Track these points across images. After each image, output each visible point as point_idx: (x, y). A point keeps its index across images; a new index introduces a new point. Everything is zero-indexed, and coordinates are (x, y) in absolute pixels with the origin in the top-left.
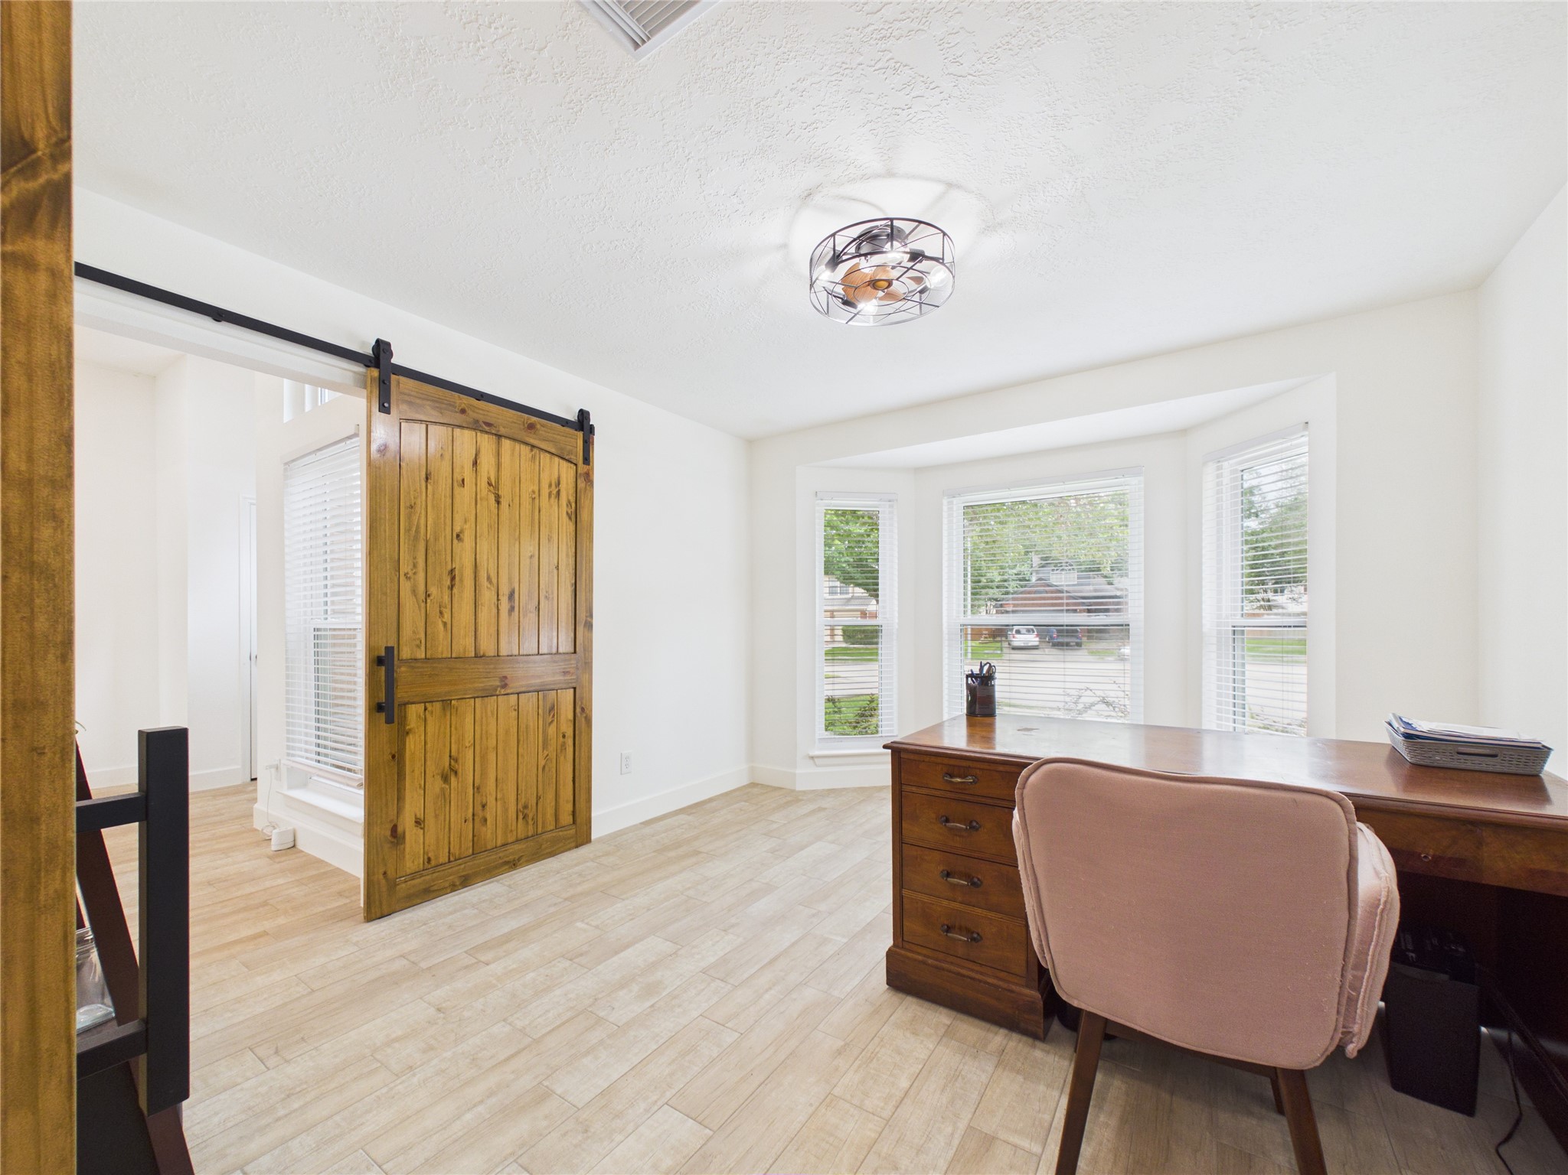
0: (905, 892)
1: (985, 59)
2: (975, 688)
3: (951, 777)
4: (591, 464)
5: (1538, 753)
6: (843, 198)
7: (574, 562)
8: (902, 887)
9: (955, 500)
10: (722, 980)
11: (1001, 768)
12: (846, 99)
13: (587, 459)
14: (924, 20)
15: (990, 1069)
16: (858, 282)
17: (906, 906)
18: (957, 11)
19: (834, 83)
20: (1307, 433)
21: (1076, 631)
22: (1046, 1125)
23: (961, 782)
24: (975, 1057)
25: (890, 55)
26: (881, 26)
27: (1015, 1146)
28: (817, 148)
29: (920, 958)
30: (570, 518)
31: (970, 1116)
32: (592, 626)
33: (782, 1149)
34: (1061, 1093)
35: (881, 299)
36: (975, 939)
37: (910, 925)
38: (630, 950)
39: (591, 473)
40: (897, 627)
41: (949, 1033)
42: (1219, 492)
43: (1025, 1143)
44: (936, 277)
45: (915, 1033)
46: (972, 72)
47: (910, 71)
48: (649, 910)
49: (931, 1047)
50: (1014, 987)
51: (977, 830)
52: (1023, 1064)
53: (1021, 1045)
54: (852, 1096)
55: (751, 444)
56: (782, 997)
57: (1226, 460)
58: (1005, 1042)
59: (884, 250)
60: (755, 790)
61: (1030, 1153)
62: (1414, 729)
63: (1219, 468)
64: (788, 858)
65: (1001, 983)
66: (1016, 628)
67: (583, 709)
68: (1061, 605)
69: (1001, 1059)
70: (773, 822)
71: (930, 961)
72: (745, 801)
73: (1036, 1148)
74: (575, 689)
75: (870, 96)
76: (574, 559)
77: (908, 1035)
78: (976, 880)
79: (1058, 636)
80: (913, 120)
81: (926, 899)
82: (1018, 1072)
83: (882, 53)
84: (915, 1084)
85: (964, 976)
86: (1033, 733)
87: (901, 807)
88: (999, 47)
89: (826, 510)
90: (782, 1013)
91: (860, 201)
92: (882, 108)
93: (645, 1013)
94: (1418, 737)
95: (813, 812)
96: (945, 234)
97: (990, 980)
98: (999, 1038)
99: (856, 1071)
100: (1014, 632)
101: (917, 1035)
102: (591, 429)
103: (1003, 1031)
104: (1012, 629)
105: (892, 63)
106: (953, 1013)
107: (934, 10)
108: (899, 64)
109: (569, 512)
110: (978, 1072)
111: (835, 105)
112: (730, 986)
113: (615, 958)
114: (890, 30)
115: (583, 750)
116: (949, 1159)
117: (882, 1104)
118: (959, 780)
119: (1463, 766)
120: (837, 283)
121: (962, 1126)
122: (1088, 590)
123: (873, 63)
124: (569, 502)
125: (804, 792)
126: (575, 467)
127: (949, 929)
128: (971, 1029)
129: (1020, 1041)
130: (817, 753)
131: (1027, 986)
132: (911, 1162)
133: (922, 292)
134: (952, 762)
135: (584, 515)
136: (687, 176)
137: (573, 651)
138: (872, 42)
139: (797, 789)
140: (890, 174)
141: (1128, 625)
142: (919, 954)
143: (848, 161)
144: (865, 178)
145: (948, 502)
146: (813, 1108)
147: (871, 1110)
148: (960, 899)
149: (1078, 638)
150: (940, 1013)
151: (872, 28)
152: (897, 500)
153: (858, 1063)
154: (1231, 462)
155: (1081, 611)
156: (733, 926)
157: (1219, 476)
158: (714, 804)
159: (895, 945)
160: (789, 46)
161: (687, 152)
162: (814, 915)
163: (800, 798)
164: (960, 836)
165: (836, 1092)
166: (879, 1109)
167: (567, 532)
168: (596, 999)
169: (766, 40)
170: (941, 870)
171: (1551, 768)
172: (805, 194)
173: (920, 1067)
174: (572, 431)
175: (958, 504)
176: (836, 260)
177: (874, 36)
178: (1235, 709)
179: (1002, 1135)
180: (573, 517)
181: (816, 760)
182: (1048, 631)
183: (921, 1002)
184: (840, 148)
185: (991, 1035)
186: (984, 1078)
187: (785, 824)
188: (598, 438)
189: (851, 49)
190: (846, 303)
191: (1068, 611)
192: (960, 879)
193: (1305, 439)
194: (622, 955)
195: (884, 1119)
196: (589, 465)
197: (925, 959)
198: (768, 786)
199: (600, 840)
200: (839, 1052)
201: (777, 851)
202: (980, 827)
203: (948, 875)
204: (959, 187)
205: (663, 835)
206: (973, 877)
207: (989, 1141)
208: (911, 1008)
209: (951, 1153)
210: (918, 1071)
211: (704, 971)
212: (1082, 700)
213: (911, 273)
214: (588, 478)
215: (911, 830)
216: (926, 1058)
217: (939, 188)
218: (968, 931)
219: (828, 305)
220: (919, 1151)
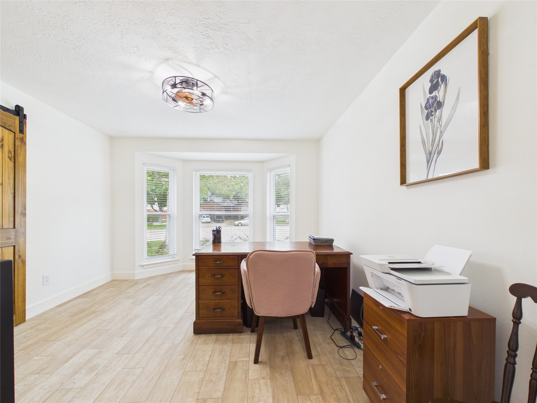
0: (200, 301)
1: (234, 48)
2: (215, 234)
3: (216, 261)
4: (25, 134)
5: (332, 241)
6: (180, 66)
7: (13, 182)
8: (199, 300)
9: (197, 173)
10: (127, 354)
11: (231, 257)
12: (189, 37)
13: (22, 131)
14: (220, 29)
15: (231, 345)
16: (181, 96)
17: (200, 306)
18: (229, 32)
19: (187, 31)
20: (289, 167)
21: (222, 217)
22: (248, 353)
23: (219, 263)
24: (226, 344)
25: (207, 33)
26: (207, 23)
27: (243, 361)
28: (175, 47)
29: (205, 321)
30: (11, 159)
31: (229, 359)
32: (26, 214)
33: (173, 395)
34: (250, 344)
35: (187, 103)
36: (223, 310)
37: (202, 312)
38: (74, 358)
39: (24, 138)
40: (176, 215)
41: (217, 340)
42: (270, 180)
43: (245, 359)
44: (207, 102)
45: (206, 344)
46: (229, 49)
47: (212, 40)
48: (77, 340)
49: (213, 346)
50: (234, 320)
51: (224, 276)
52: (239, 340)
53: (237, 336)
54: (192, 369)
55: (112, 139)
56: (156, 350)
57: (272, 171)
58: (233, 337)
59: (193, 89)
60: (115, 283)
61: (247, 361)
62: (315, 238)
63: (270, 173)
64: (141, 304)
65: (231, 320)
66: (203, 216)
67: (20, 256)
68: (215, 209)
69: (233, 342)
70: (128, 293)
71: (209, 321)
72: (112, 288)
73: (248, 359)
74: (14, 246)
75: (198, 40)
76: (13, 180)
77: (205, 345)
78: (223, 292)
79: (216, 218)
80: (209, 54)
81: (207, 302)
82: (238, 343)
83: (205, 31)
84: (211, 358)
85: (219, 322)
86: (235, 246)
87: (199, 274)
88: (238, 47)
89: (147, 170)
90: (158, 355)
91: (186, 69)
92: (201, 46)
93: (93, 378)
94: (315, 239)
95: (145, 286)
96: (212, 91)
97: (228, 321)
98: (231, 336)
99: (191, 362)
100: (203, 217)
101: (207, 344)
102: (25, 116)
103: (231, 334)
104: (202, 216)
105: (207, 35)
106: (217, 335)
107: (224, 28)
108: (209, 36)
109: (10, 156)
110: (227, 347)
111: (185, 37)
112: (132, 354)
113: (66, 364)
114: (209, 26)
115: (20, 276)
116: (226, 372)
117: (203, 367)
118: (219, 262)
119: (322, 245)
120: (174, 94)
121: (227, 362)
122: (225, 204)
123: (201, 32)
124: (10, 152)
125: (139, 280)
126: (14, 134)
127: (215, 309)
128: (222, 337)
129: (237, 335)
130: (144, 264)
131: (238, 319)
132: (216, 378)
133: (201, 105)
134: (216, 257)
135: (20, 159)
136: (115, 31)
137: (12, 226)
138: (203, 26)
139: (136, 279)
140: (198, 65)
141: (248, 215)
142: (205, 320)
143: (185, 56)
144: (189, 63)
145: (195, 173)
146: (180, 378)
147: (200, 370)
148: (218, 299)
149: (222, 219)
150: (213, 336)
151: (204, 22)
152: (176, 170)
153: (191, 359)
154: (273, 172)
155: (223, 211)
156: (125, 334)
157: (270, 175)
158: (96, 291)
159: (196, 320)
160: (174, 11)
161: (119, 23)
162: (159, 321)
163: (138, 282)
164: (218, 280)
165: (186, 370)
166: (202, 369)
167: (8, 167)
168: (62, 383)
169: (166, 5)
170: (212, 291)
171: (334, 244)
172: (166, 59)
173: (211, 352)
174: (12, 115)
175: (198, 174)
176: (174, 86)
177: (204, 25)
178: (274, 237)
179: (238, 360)
180: (13, 159)
181: (144, 267)
182: (213, 217)
183: (206, 335)
184: (183, 50)
185: (229, 336)
186: (230, 348)
187: (134, 293)
188: (29, 121)
189: (195, 24)
190: (174, 100)
191: (216, 210)
192: (219, 293)
193: (289, 169)
194: (70, 361)
195: (204, 371)
196: (23, 134)
197: (207, 321)
198: (121, 280)
199: (31, 319)
200: (184, 359)
201: (135, 303)
202: (225, 276)
203: (215, 292)
204: (218, 78)
205: (72, 309)
206: (222, 292)
207: (236, 363)
208: (203, 337)
209: (226, 370)
210: (211, 354)
211: (117, 354)
212: (234, 237)
213: (201, 99)
214: (23, 141)
215: (202, 281)
216: (212, 349)
217: (212, 76)
218: (221, 308)
219: (167, 98)
220: (217, 374)
